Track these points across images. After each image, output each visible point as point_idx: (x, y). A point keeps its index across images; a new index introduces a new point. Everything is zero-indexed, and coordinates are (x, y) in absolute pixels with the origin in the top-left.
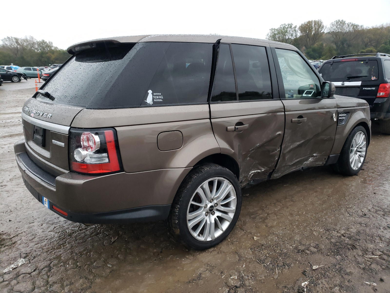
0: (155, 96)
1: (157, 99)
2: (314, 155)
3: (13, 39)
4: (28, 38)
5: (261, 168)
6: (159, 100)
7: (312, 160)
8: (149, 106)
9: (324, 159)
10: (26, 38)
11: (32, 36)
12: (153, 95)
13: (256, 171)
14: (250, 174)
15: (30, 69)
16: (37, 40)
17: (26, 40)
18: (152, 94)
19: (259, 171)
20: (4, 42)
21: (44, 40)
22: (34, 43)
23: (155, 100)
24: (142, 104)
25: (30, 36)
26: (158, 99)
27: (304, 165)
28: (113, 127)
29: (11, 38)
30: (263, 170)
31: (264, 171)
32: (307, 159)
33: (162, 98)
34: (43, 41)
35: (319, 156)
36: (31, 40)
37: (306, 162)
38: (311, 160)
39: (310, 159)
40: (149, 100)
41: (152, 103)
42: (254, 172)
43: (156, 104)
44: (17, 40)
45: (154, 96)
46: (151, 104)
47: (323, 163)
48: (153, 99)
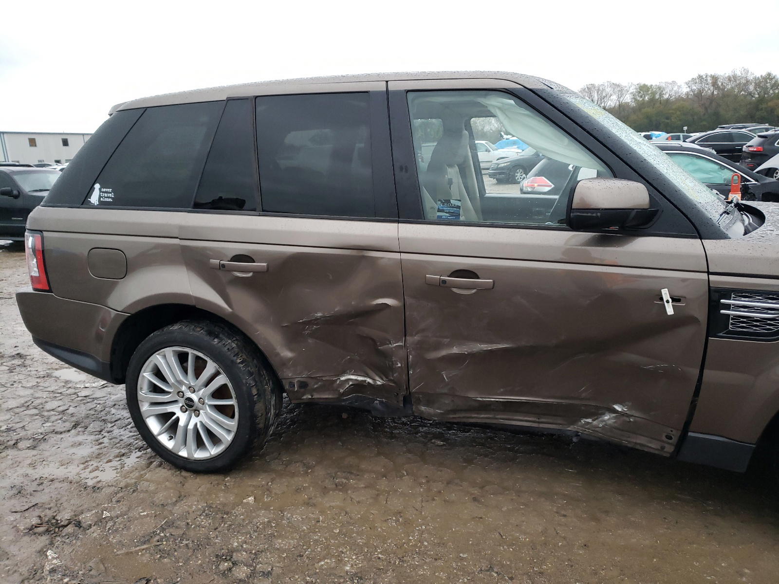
0: (103, 192)
1: (105, 197)
2: (618, 408)
3: (709, 79)
4: (738, 73)
5: (375, 375)
6: (107, 200)
7: (611, 422)
8: (93, 207)
9: (665, 434)
10: (734, 73)
11: (746, 68)
12: (100, 191)
13: (360, 378)
14: (343, 378)
15: (678, 138)
16: (754, 75)
17: (732, 78)
18: (100, 189)
19: (369, 380)
20: (689, 87)
21: (772, 72)
22: (748, 82)
23: (102, 199)
24: (84, 203)
25: (743, 69)
26: (107, 197)
27: (582, 426)
28: (41, 231)
29: (704, 77)
30: (379, 383)
31: (380, 385)
32: (595, 413)
33: (113, 196)
34: (769, 74)
35: (639, 419)
36: (743, 76)
37: (590, 420)
38: (609, 419)
39: (606, 418)
40: (94, 199)
41: (98, 203)
42: (356, 380)
43: (103, 205)
44: (715, 79)
45: (101, 194)
46: (96, 204)
47: (663, 448)
48: (100, 197)
